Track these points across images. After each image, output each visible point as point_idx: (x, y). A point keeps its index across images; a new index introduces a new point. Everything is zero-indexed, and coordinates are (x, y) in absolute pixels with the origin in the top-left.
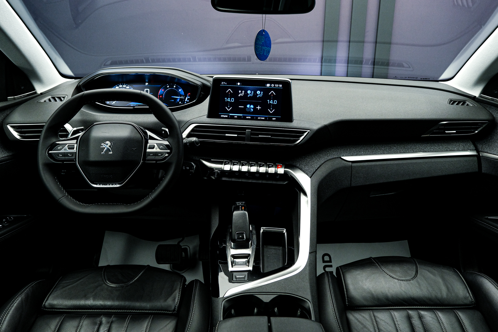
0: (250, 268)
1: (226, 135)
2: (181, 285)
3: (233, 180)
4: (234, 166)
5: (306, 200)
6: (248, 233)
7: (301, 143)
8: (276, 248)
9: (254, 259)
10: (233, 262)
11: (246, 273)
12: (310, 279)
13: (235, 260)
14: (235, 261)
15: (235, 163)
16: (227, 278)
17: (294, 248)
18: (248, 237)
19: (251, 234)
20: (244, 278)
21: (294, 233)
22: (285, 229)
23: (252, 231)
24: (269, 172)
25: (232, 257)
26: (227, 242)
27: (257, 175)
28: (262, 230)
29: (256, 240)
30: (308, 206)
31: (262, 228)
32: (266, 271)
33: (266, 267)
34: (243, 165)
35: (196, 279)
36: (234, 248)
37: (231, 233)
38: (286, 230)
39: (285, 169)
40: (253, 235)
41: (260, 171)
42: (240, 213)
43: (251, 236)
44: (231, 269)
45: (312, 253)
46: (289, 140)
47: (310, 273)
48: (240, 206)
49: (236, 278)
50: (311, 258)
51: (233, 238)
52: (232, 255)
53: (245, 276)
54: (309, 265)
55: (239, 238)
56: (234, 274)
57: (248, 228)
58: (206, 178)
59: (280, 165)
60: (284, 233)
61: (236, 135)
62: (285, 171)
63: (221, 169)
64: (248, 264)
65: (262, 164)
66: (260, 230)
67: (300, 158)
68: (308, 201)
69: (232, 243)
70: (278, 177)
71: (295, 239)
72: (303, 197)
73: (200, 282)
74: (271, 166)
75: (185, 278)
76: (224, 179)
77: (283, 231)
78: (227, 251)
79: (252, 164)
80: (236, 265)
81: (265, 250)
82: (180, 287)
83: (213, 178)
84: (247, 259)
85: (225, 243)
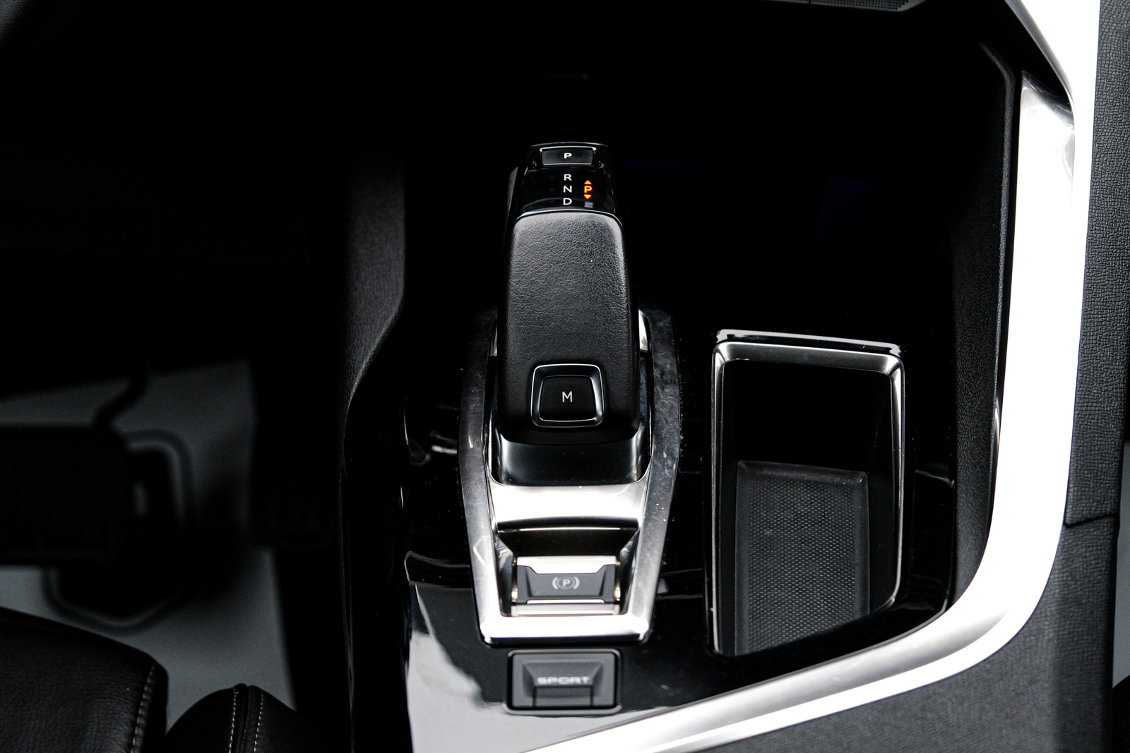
0: (637, 622)
2: (134, 724)
5: (1064, 141)
6: (622, 372)
8: (828, 478)
9: (663, 558)
10: (509, 578)
11: (606, 659)
12: (1063, 709)
13: (522, 561)
14: (526, 568)
16: (466, 686)
17: (953, 475)
18: (621, 403)
19: (643, 379)
20: (591, 690)
21: (961, 379)
22: (895, 349)
23: (647, 355)
25: (504, 538)
26: (470, 431)
28: (724, 348)
29: (678, 425)
30: (1071, 178)
31: (723, 334)
32: (747, 645)
33: (746, 616)
35: (241, 687)
36: (519, 475)
37: (497, 368)
38: (902, 357)
40: (657, 388)
42: (562, 228)
43: (643, 392)
44: (493, 625)
45: (1084, 529)
47: (1064, 669)
48: (567, 177)
49: (534, 690)
50: (1078, 563)
51: (515, 400)
52: (501, 526)
53: (597, 678)
54: (1063, 614)
55: (554, 409)
56: (522, 659)
57: (624, 333)
60: (888, 379)
64: (618, 593)
66: (712, 346)
68: (1071, 148)
69: (506, 445)
71: (965, 423)
72: (1034, 111)
73: (271, 700)
75: (161, 677)
77: (881, 362)
78: (469, 496)
80: (530, 595)
81: (746, 490)
82: (132, 735)
84: (611, 560)
85: (455, 436)
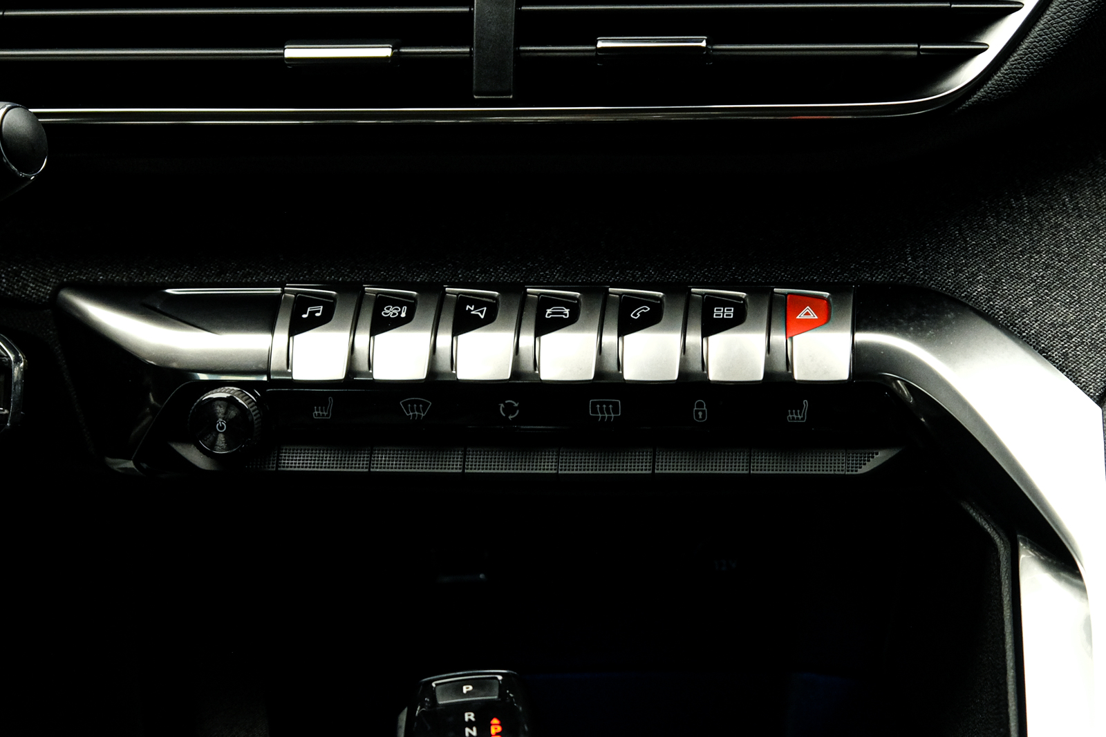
1: (291, 52)
3: (388, 463)
4: (383, 338)
5: (1080, 621)
7: (998, 86)
15: (390, 312)
24: (713, 376)
27: (605, 412)
34: (463, 324)
39: (863, 337)
41: (630, 374)
46: (886, 59)
48: (469, 716)
58: (130, 464)
59: (813, 301)
61: (385, 52)
62: (857, 350)
63: (267, 372)
65: (640, 301)
67: (991, 221)
70: (797, 416)
74: (727, 313)
76: (298, 461)
79: (545, 302)
83: (194, 456)
